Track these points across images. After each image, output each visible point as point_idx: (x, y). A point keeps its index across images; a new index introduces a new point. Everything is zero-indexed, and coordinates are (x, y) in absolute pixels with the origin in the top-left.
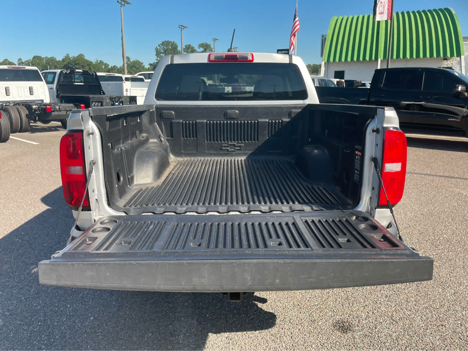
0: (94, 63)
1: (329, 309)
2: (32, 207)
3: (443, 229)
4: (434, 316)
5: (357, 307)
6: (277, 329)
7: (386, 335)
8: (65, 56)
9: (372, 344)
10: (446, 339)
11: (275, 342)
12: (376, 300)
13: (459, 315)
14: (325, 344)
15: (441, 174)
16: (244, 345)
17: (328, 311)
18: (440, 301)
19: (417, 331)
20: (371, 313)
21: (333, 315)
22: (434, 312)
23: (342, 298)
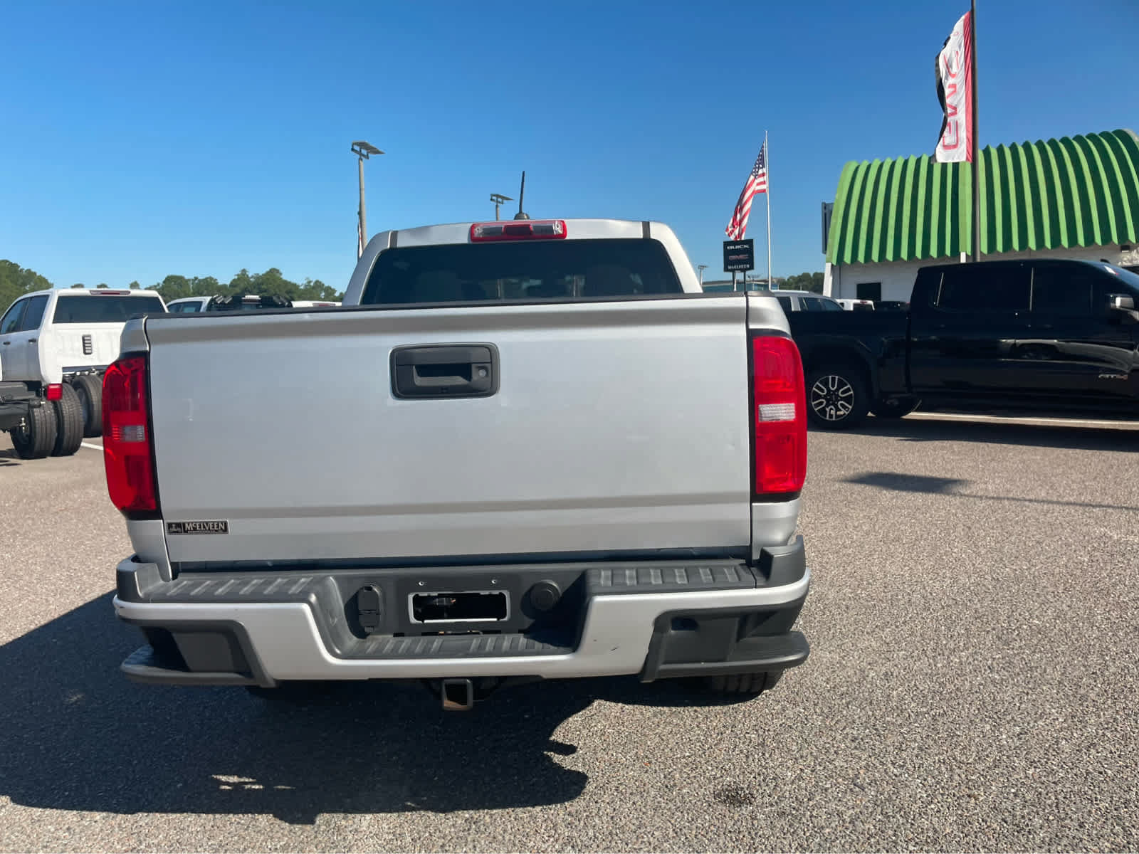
0: (302, 287)
1: (715, 764)
2: (99, 578)
3: (1036, 608)
4: (957, 777)
5: (780, 760)
6: (583, 803)
7: (829, 814)
8: (238, 275)
9: (792, 830)
10: (969, 822)
11: (571, 827)
12: (827, 745)
13: (1018, 777)
14: (685, 831)
15: (1072, 499)
16: (501, 832)
17: (710, 768)
18: (981, 749)
19: (906, 806)
20: (808, 771)
21: (718, 775)
22: (958, 771)
23: (750, 742)
